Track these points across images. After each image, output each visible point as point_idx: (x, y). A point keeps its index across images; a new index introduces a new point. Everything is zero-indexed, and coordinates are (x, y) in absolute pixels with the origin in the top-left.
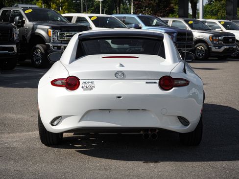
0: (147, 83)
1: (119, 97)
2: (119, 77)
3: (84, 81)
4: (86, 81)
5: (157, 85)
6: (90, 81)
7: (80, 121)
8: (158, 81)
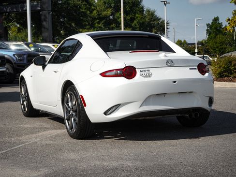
0: (190, 69)
1: (175, 82)
2: (169, 65)
3: (141, 70)
4: (143, 69)
5: (197, 71)
6: (147, 69)
7: (140, 106)
8: (197, 67)
